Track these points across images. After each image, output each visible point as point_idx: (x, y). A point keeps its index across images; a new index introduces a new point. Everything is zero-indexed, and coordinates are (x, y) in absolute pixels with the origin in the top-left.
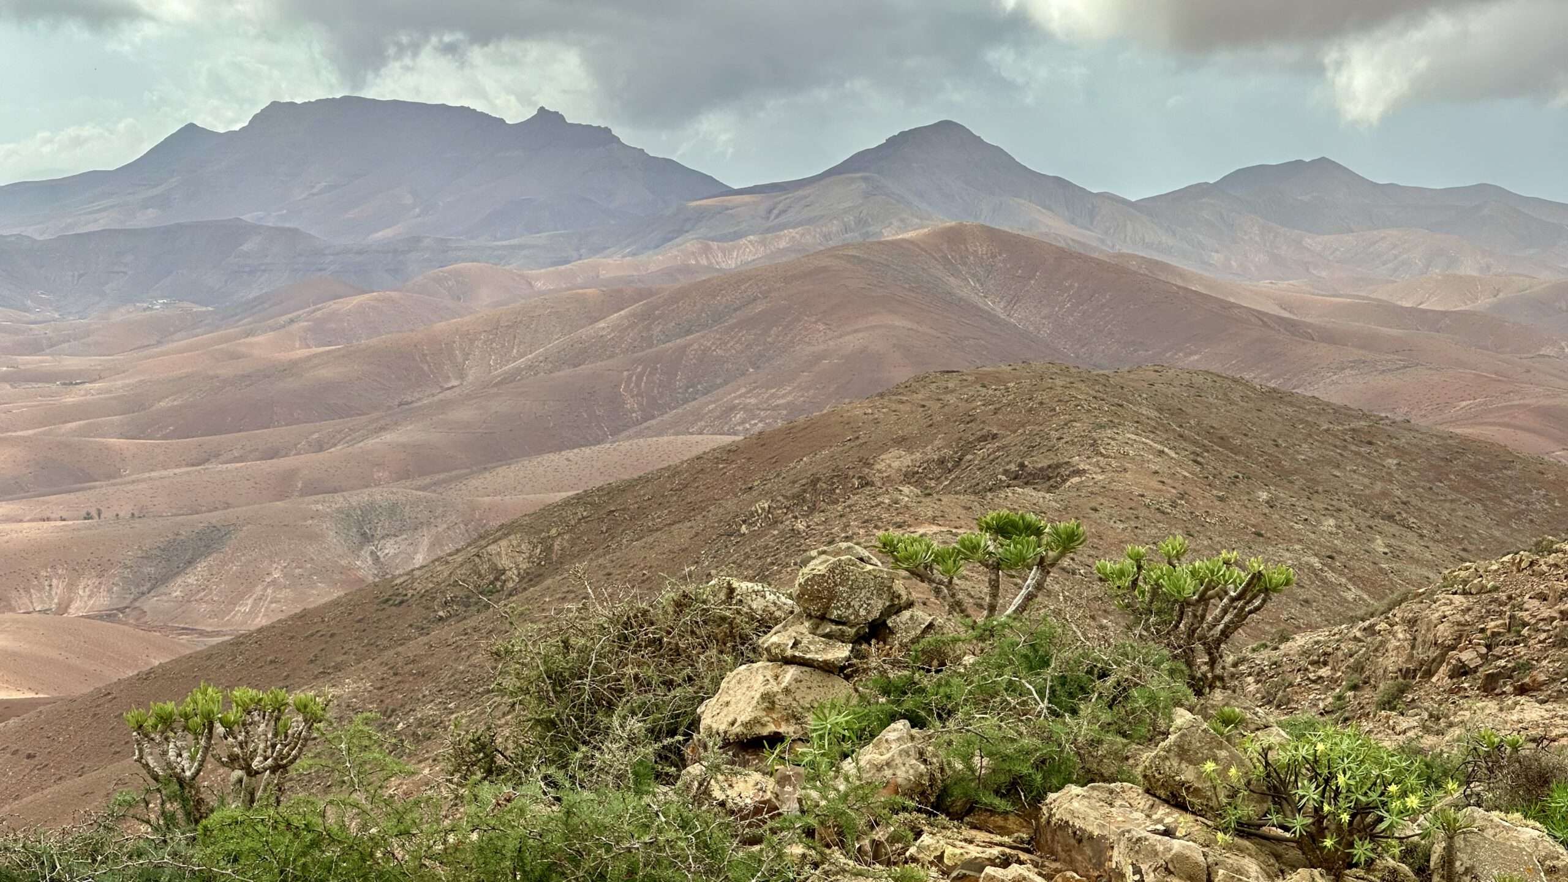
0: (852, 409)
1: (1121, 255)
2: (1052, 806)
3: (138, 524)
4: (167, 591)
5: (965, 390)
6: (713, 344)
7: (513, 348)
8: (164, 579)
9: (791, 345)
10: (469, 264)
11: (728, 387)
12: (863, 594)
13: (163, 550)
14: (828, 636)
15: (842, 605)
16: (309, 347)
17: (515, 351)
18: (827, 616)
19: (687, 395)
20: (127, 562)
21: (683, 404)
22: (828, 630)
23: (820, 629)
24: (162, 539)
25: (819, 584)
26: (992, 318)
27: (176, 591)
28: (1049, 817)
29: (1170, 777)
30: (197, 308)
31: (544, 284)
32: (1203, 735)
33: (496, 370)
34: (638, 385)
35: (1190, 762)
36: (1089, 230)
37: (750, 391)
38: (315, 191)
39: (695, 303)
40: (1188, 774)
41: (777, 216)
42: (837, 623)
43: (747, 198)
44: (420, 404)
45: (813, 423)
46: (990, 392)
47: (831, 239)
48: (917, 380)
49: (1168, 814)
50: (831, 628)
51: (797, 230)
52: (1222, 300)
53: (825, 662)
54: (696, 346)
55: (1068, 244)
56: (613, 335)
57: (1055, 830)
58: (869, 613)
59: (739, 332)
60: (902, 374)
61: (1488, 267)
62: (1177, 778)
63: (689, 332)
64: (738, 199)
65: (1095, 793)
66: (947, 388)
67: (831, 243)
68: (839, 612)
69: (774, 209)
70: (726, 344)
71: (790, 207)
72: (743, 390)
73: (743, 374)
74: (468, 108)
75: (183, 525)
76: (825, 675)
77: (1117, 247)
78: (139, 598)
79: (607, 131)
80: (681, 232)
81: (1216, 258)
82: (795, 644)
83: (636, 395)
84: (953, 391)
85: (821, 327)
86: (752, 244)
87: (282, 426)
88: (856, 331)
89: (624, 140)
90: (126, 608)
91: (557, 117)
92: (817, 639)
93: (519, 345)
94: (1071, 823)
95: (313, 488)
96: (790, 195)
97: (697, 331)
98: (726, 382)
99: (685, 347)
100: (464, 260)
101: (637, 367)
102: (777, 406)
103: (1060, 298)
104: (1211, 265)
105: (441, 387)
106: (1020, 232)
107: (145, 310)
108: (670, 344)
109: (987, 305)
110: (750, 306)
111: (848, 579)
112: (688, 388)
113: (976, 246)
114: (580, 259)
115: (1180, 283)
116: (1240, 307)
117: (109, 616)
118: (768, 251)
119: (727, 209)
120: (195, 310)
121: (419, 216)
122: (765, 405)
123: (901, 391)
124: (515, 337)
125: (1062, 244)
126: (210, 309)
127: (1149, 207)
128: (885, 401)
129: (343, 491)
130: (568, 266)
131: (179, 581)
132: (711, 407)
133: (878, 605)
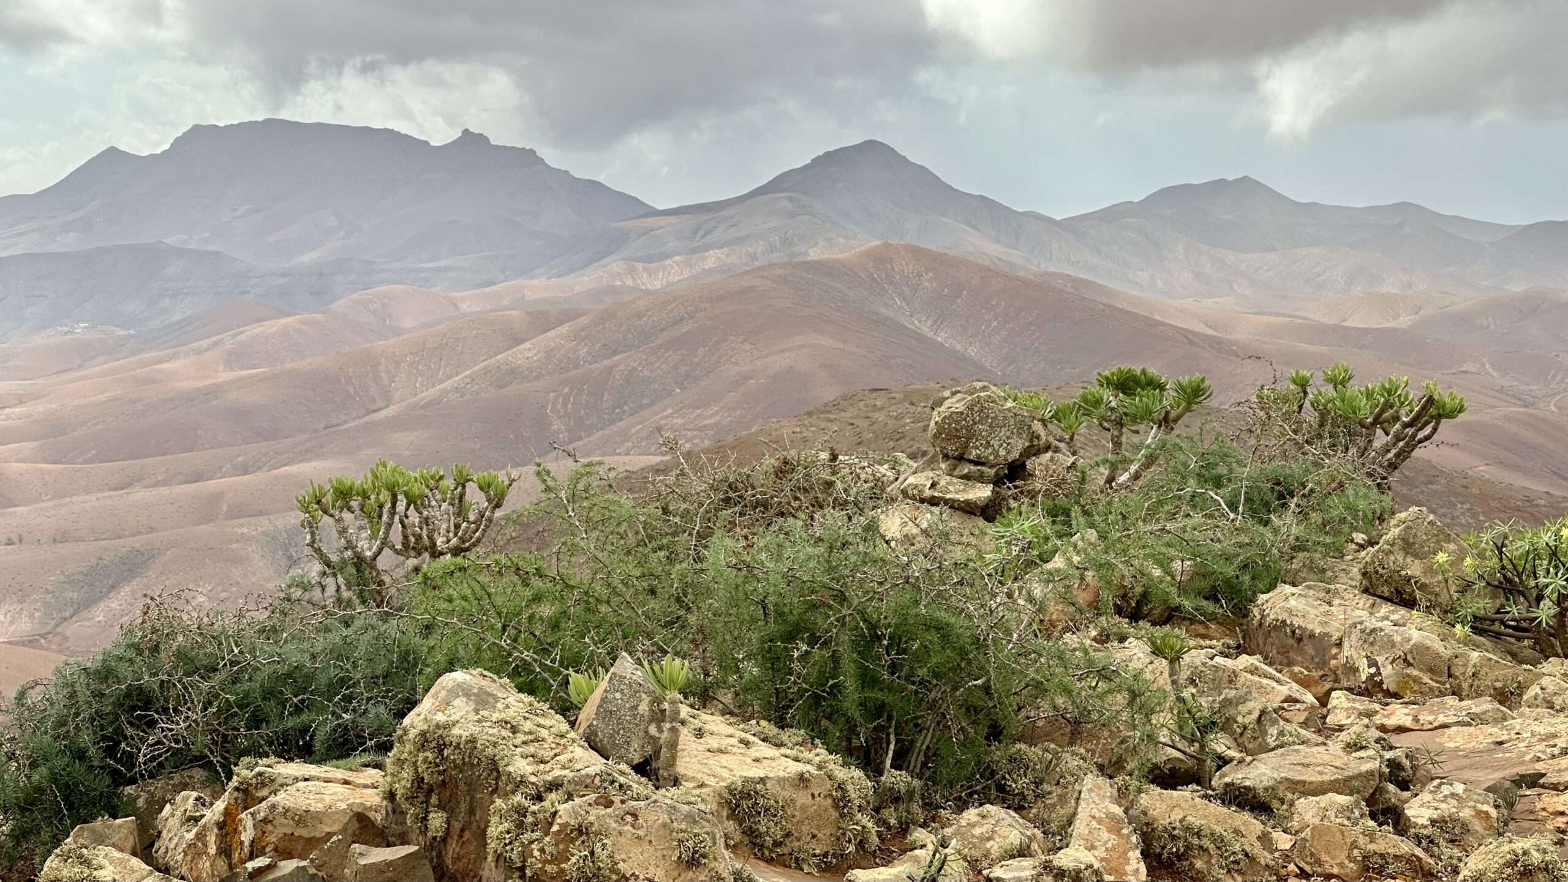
0: (780, 427)
1: (1048, 274)
2: (1265, 607)
3: (59, 548)
4: (90, 616)
5: (893, 407)
6: (640, 364)
7: (439, 369)
8: (87, 604)
9: (718, 365)
10: (396, 286)
11: (656, 407)
12: (1003, 433)
13: (86, 575)
14: (966, 477)
15: (981, 444)
16: (232, 370)
17: (441, 373)
18: (965, 456)
19: (614, 416)
20: (50, 587)
21: (609, 425)
22: (966, 471)
23: (958, 470)
24: (85, 564)
25: (957, 422)
26: (920, 338)
27: (98, 616)
28: (1261, 619)
29: (1394, 571)
30: (120, 332)
31: (470, 307)
32: (1429, 528)
33: (422, 392)
34: (565, 405)
35: (1416, 556)
36: (1015, 248)
37: (677, 411)
38: (237, 214)
39: (621, 324)
40: (1414, 569)
41: (702, 238)
42: (976, 463)
43: (672, 219)
44: (347, 426)
45: (742, 442)
46: (919, 409)
47: (757, 260)
48: (845, 398)
49: (1393, 612)
50: (969, 469)
51: (723, 250)
52: (1147, 318)
53: (967, 502)
54: (622, 367)
55: (993, 263)
56: (539, 356)
57: (1269, 631)
58: (1008, 453)
59: (665, 352)
60: (830, 394)
61: (1410, 286)
62: (1403, 573)
63: (615, 353)
64: (663, 221)
65: (1311, 592)
66: (875, 405)
67: (757, 264)
68: (978, 452)
69: (699, 229)
70: (652, 364)
71: (715, 227)
72: (670, 411)
73: (670, 395)
74: (393, 130)
75: (105, 549)
76: (966, 517)
77: (1043, 266)
78: (62, 623)
79: (532, 152)
80: (606, 254)
81: (1143, 276)
82: (933, 485)
83: (563, 417)
84: (882, 409)
85: (747, 347)
86: (678, 265)
87: (206, 449)
88: (783, 351)
89: (550, 162)
90: (49, 633)
91: (482, 139)
92: (955, 480)
93: (446, 366)
94: (1288, 622)
95: (239, 511)
96: (715, 215)
97: (624, 352)
98: (652, 403)
99: (611, 367)
100: (389, 283)
101: (563, 389)
102: (705, 426)
103: (987, 317)
104: (1136, 283)
105: (368, 409)
106: (947, 252)
107: (65, 334)
108: (597, 365)
109: (913, 324)
110: (676, 327)
111: (988, 417)
112: (615, 408)
113: (902, 265)
114: (505, 281)
115: (1105, 301)
116: (1164, 324)
117: (31, 641)
118: (694, 272)
119: (652, 230)
120: (117, 333)
121: (343, 238)
122: (692, 426)
123: (829, 409)
124: (441, 359)
125: (987, 263)
126: (132, 332)
127: (1075, 226)
128: (814, 419)
129: (268, 514)
130: (494, 288)
131: (102, 605)
132: (638, 428)
133: (1019, 444)
